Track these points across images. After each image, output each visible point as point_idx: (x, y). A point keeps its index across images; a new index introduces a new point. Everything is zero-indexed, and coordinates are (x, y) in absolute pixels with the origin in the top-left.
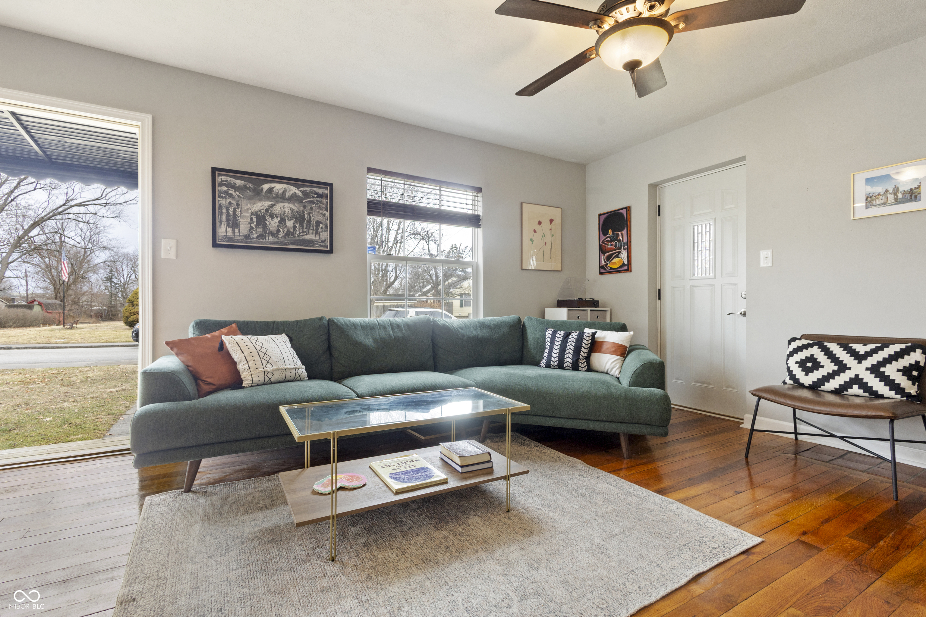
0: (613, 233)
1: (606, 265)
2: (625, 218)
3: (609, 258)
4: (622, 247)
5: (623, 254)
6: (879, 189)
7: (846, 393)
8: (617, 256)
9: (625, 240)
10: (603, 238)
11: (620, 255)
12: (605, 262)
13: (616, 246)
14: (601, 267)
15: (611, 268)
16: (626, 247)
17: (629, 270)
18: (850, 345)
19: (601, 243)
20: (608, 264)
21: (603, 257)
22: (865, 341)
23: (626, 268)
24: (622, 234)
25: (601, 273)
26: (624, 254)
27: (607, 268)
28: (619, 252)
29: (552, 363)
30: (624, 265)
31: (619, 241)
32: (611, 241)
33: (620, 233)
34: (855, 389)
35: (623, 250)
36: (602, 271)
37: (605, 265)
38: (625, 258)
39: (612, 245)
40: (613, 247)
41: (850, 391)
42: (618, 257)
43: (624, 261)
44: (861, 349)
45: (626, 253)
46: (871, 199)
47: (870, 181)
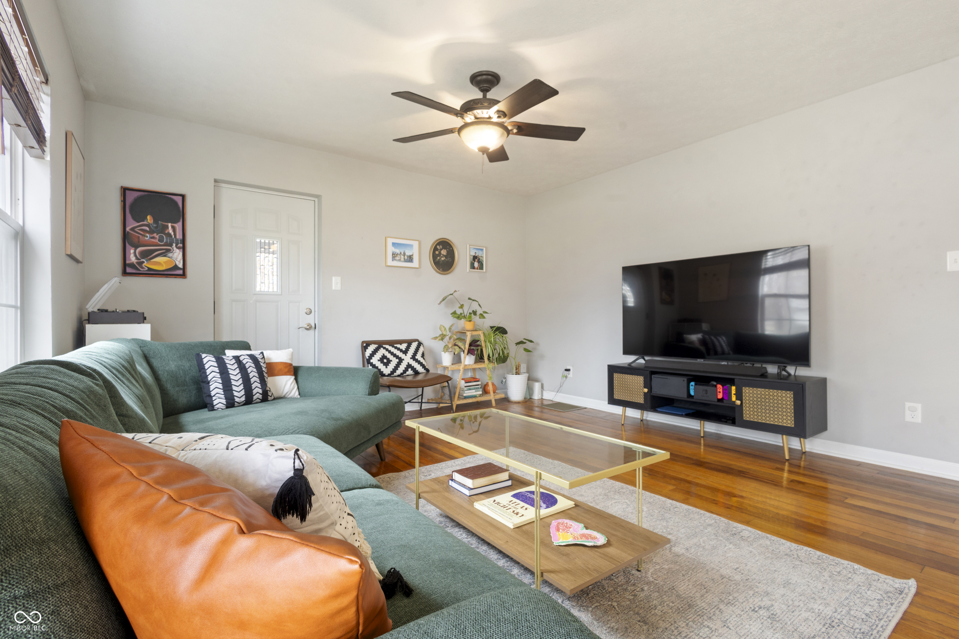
0: (156, 221)
1: (141, 264)
2: (179, 208)
3: (147, 255)
4: (174, 245)
5: (175, 255)
6: (398, 251)
7: (405, 375)
8: (164, 254)
9: (179, 236)
10: (131, 224)
11: (170, 255)
12: (137, 258)
13: (161, 240)
14: (125, 265)
15: (150, 269)
16: (181, 245)
17: (184, 275)
18: (395, 345)
19: (128, 229)
20: (144, 262)
21: (132, 251)
23: (181, 272)
24: (173, 228)
25: (125, 273)
26: (177, 255)
27: (142, 268)
28: (168, 251)
30: (176, 267)
31: (169, 235)
32: (151, 232)
33: (170, 225)
34: (410, 372)
35: (175, 248)
36: (129, 270)
37: (137, 263)
38: (178, 260)
39: (153, 238)
40: (157, 241)
41: (408, 373)
42: (165, 256)
43: (177, 263)
44: (403, 347)
45: (181, 254)
46: (394, 255)
47: (394, 244)
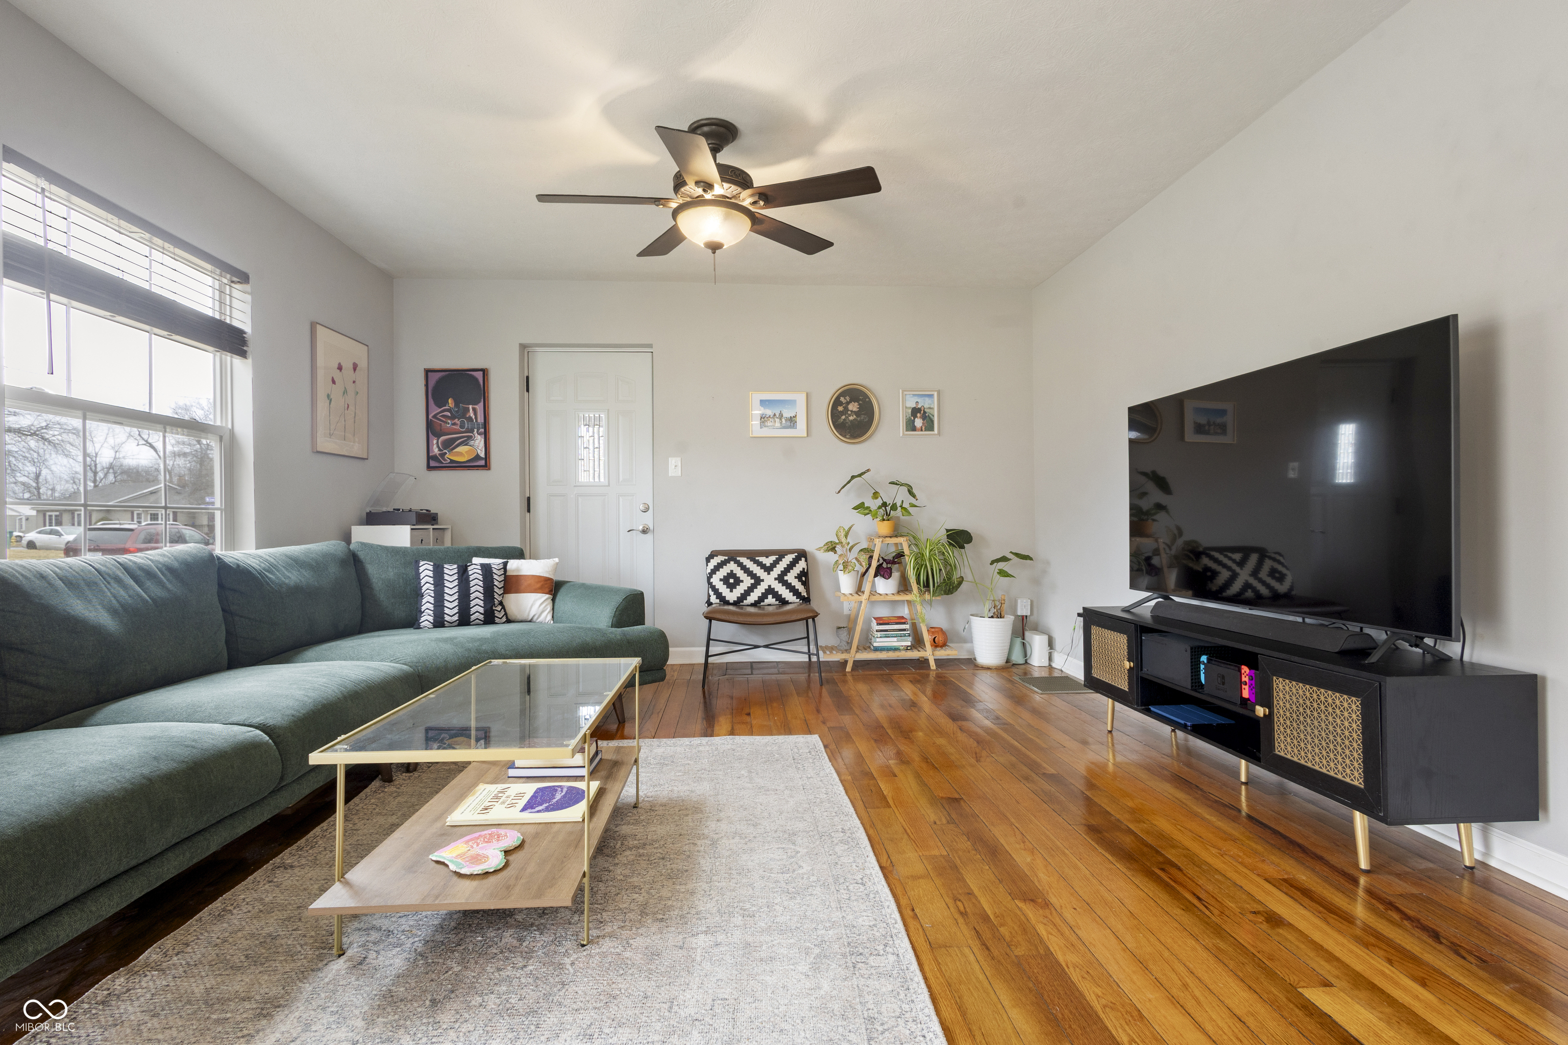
0: (457, 405)
1: (443, 455)
2: (480, 385)
3: (449, 445)
4: (476, 430)
5: (477, 442)
6: (769, 412)
7: (762, 604)
8: (465, 443)
9: (481, 419)
10: (435, 410)
11: (472, 443)
12: (440, 450)
13: (462, 427)
14: (429, 458)
15: (452, 461)
16: (482, 430)
17: (486, 466)
18: (757, 558)
19: (430, 417)
20: (446, 453)
21: (435, 442)
22: (767, 554)
23: (482, 463)
24: (474, 410)
25: (429, 468)
26: (479, 442)
27: (445, 460)
28: (470, 438)
29: (447, 618)
30: (477, 457)
31: (470, 419)
32: (452, 418)
33: (471, 407)
34: (770, 600)
35: (476, 435)
36: (433, 464)
37: (439, 454)
38: (480, 448)
39: (454, 424)
40: (458, 427)
41: (767, 601)
42: (466, 445)
43: (479, 452)
44: (768, 561)
45: (483, 440)
46: (763, 418)
47: (763, 403)
